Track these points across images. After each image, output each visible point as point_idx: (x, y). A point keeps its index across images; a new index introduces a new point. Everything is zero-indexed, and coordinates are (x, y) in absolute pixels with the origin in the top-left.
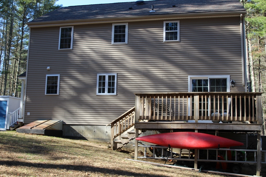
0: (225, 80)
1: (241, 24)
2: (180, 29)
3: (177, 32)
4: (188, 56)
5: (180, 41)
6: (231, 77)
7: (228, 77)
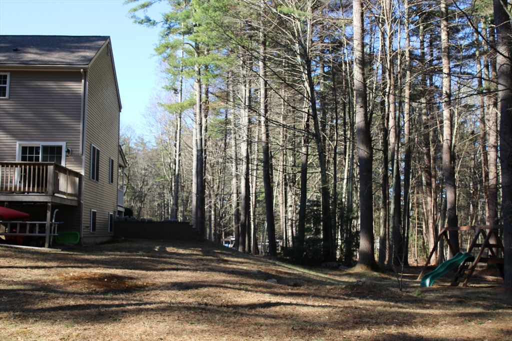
0: (60, 148)
1: (83, 81)
2: (10, 83)
3: (6, 87)
4: (17, 118)
5: (9, 98)
6: (68, 144)
7: (63, 144)
